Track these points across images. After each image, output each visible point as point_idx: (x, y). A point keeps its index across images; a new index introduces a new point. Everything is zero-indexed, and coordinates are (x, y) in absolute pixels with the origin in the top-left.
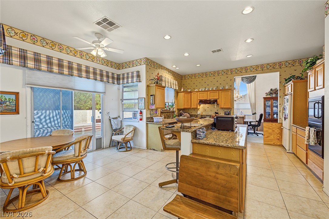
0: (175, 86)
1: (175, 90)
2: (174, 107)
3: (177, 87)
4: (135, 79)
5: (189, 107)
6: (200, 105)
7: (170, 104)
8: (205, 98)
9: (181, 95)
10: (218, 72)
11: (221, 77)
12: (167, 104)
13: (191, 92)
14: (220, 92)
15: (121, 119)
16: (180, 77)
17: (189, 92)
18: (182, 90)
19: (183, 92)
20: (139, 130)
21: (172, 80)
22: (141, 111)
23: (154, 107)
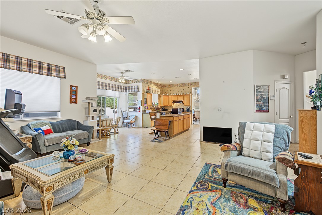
0: (158, 92)
1: (159, 95)
2: (158, 105)
3: (160, 93)
4: (136, 90)
5: (167, 105)
6: (174, 104)
7: (155, 103)
8: (176, 100)
9: (162, 98)
10: (184, 84)
11: (185, 87)
12: (154, 103)
13: (168, 96)
14: (184, 96)
15: (127, 112)
16: (162, 87)
17: (167, 96)
18: (163, 95)
19: (163, 96)
20: (138, 117)
21: (157, 89)
22: (139, 107)
23: (146, 105)
